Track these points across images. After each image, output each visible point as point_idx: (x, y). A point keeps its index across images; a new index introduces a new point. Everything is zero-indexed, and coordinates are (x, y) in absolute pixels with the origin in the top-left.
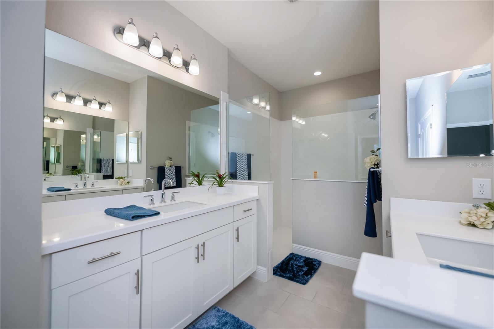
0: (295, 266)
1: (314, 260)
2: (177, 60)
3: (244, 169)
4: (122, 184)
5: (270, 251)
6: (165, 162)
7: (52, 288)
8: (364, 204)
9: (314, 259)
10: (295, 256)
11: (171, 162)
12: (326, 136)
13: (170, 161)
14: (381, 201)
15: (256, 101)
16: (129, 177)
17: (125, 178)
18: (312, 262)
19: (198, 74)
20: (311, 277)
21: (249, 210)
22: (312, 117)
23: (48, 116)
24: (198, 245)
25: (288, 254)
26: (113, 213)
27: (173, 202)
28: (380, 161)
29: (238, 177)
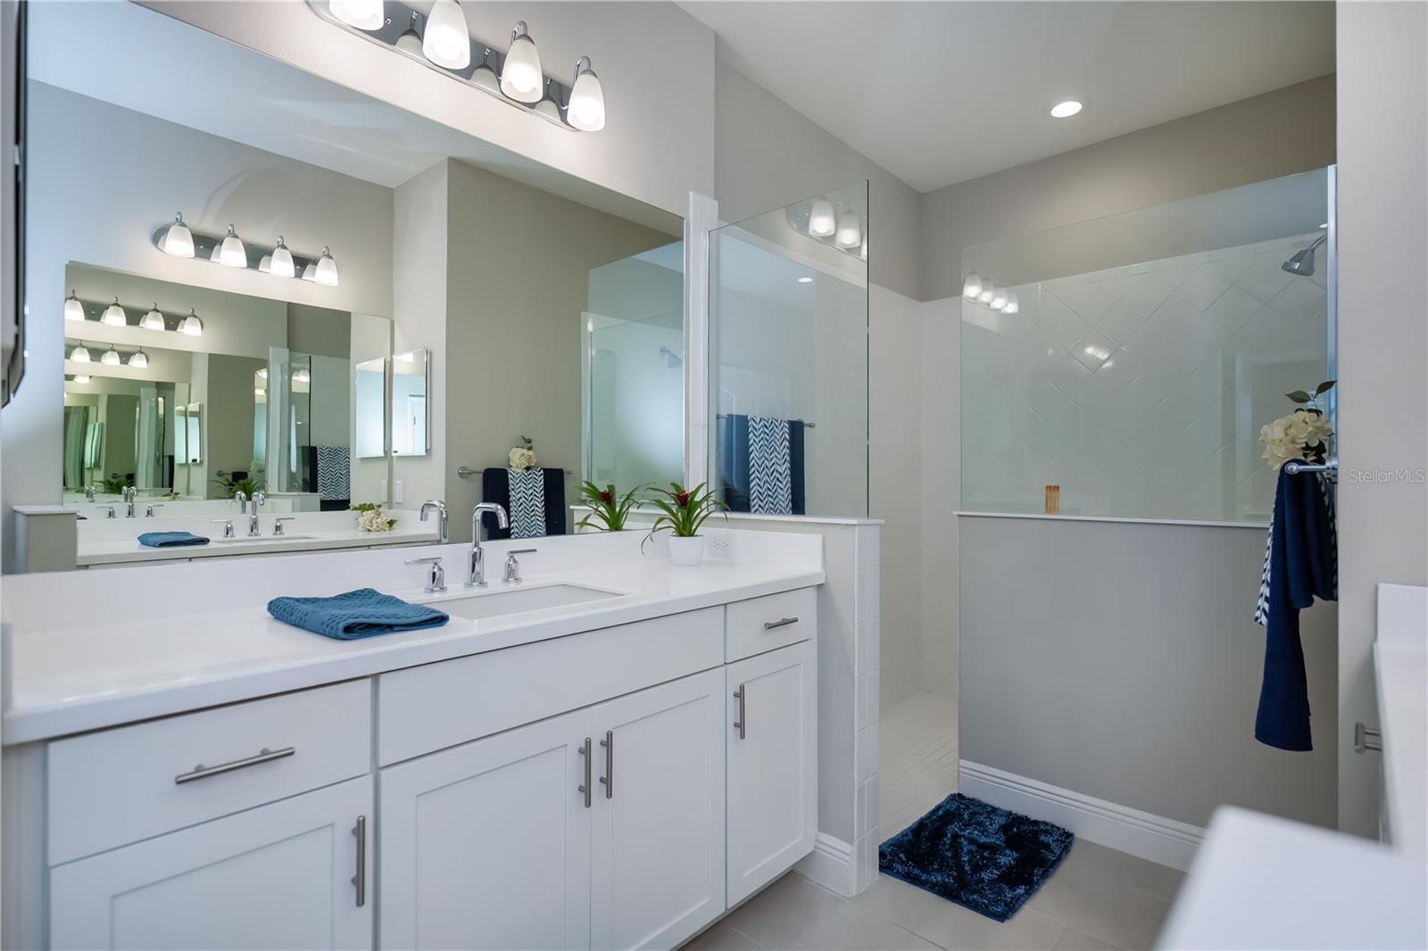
0: (965, 843)
1: (1042, 827)
2: (523, 76)
3: (778, 476)
4: (372, 526)
5: (867, 781)
6: (510, 455)
7: (52, 862)
8: (1258, 613)
9: (1045, 823)
10: (968, 808)
11: (531, 453)
12: (1102, 355)
13: (525, 451)
14: (1331, 602)
15: (821, 224)
16: (394, 505)
17: (380, 510)
18: (1036, 834)
19: (602, 125)
20: (1029, 893)
21: (785, 623)
22: (1043, 282)
23: (158, 311)
24: (588, 743)
25: (941, 799)
26: (291, 614)
27: (512, 586)
28: (1332, 435)
29: (755, 502)
